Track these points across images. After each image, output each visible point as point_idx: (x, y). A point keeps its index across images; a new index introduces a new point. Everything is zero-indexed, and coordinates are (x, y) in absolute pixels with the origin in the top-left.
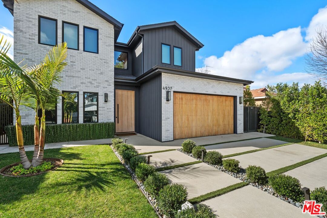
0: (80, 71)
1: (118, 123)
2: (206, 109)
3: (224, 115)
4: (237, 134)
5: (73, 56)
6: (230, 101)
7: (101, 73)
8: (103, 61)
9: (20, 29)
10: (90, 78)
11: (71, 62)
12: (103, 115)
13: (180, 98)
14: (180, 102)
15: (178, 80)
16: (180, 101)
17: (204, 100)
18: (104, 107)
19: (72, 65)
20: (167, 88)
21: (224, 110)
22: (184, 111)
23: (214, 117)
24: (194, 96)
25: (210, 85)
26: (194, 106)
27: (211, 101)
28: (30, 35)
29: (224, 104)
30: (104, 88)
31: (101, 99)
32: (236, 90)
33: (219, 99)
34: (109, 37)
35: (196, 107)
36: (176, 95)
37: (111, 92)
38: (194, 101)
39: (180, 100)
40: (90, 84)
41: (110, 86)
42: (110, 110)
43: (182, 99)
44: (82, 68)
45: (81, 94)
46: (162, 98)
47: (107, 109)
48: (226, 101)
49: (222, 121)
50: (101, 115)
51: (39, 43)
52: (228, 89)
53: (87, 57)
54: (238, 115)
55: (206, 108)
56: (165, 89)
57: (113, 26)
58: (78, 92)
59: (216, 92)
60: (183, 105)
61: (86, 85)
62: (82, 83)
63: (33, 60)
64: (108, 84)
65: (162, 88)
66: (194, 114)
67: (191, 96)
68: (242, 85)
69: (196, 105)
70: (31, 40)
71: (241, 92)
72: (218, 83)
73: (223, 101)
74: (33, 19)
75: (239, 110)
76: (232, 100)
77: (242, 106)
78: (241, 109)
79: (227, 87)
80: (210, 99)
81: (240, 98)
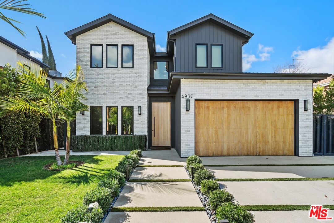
0: (119, 87)
1: (154, 136)
2: (243, 120)
3: (275, 127)
4: (298, 156)
5: (114, 74)
6: (287, 107)
7: (136, 87)
8: (137, 74)
9: (80, 58)
10: (126, 93)
11: (112, 79)
12: (137, 128)
13: (206, 106)
15: (201, 86)
16: (205, 110)
17: (240, 108)
18: (138, 120)
19: (113, 82)
20: (186, 97)
21: (275, 120)
22: (211, 122)
23: (257, 130)
24: (226, 103)
25: (248, 88)
26: (225, 116)
27: (252, 109)
28: (85, 62)
29: (275, 112)
30: (138, 101)
31: (136, 112)
32: (298, 90)
33: (266, 106)
34: (143, 50)
35: (228, 117)
36: (201, 104)
37: (144, 105)
38: (226, 110)
39: (206, 108)
40: (126, 98)
41: (143, 99)
42: (143, 123)
43: (208, 107)
44: (120, 84)
45: (120, 108)
46: (181, 108)
47: (141, 122)
48: (279, 107)
49: (272, 137)
50: (136, 128)
51: (91, 67)
52: (281, 90)
53: (125, 73)
54: (301, 127)
55: (243, 118)
56: (185, 97)
57: (146, 38)
58: (117, 107)
59: (258, 96)
60: (210, 116)
61: (123, 99)
62: (120, 98)
63: (87, 82)
64: (142, 97)
65: (181, 96)
66: (225, 127)
67: (221, 104)
68: (310, 82)
69: (229, 114)
70: (86, 66)
71: (308, 93)
72: (263, 83)
73: (273, 108)
74: (87, 48)
75: (303, 121)
76: (291, 106)
77: (309, 114)
78: (307, 119)
79: (279, 88)
80: (251, 107)
81: (305, 102)
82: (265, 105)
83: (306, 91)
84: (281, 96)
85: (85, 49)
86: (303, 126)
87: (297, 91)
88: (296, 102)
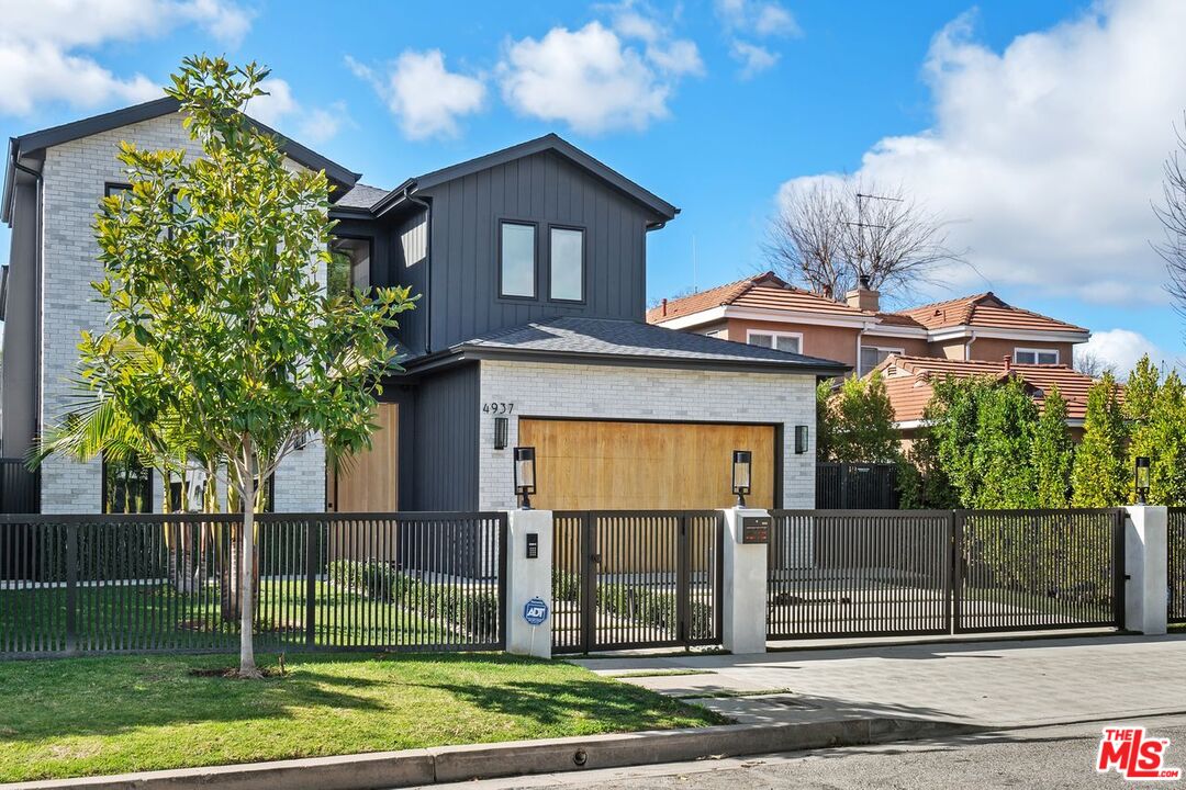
2: (647, 476)
6: (759, 443)
12: (290, 496)
13: (547, 437)
14: (544, 451)
15: (536, 380)
16: (544, 447)
17: (640, 441)
20: (496, 409)
24: (599, 428)
25: (661, 389)
26: (600, 462)
27: (670, 446)
32: (782, 398)
33: (705, 437)
35: (606, 467)
36: (533, 426)
38: (601, 445)
39: (547, 442)
42: (312, 478)
43: (553, 439)
46: (482, 440)
48: (737, 442)
50: (284, 496)
52: (742, 397)
54: (789, 496)
55: (647, 470)
56: (491, 411)
59: (685, 413)
60: (558, 462)
65: (482, 406)
67: (587, 429)
68: (809, 381)
69: (608, 458)
70: (86, 264)
71: (804, 408)
72: (697, 377)
73: (722, 444)
74: (91, 196)
75: (793, 478)
76: (768, 437)
77: (808, 461)
78: (802, 474)
79: (735, 392)
80: (666, 439)
81: (799, 430)
82: (703, 435)
83: (800, 403)
84: (740, 415)
85: (84, 200)
86: (792, 491)
87: (779, 402)
88: (778, 428)
